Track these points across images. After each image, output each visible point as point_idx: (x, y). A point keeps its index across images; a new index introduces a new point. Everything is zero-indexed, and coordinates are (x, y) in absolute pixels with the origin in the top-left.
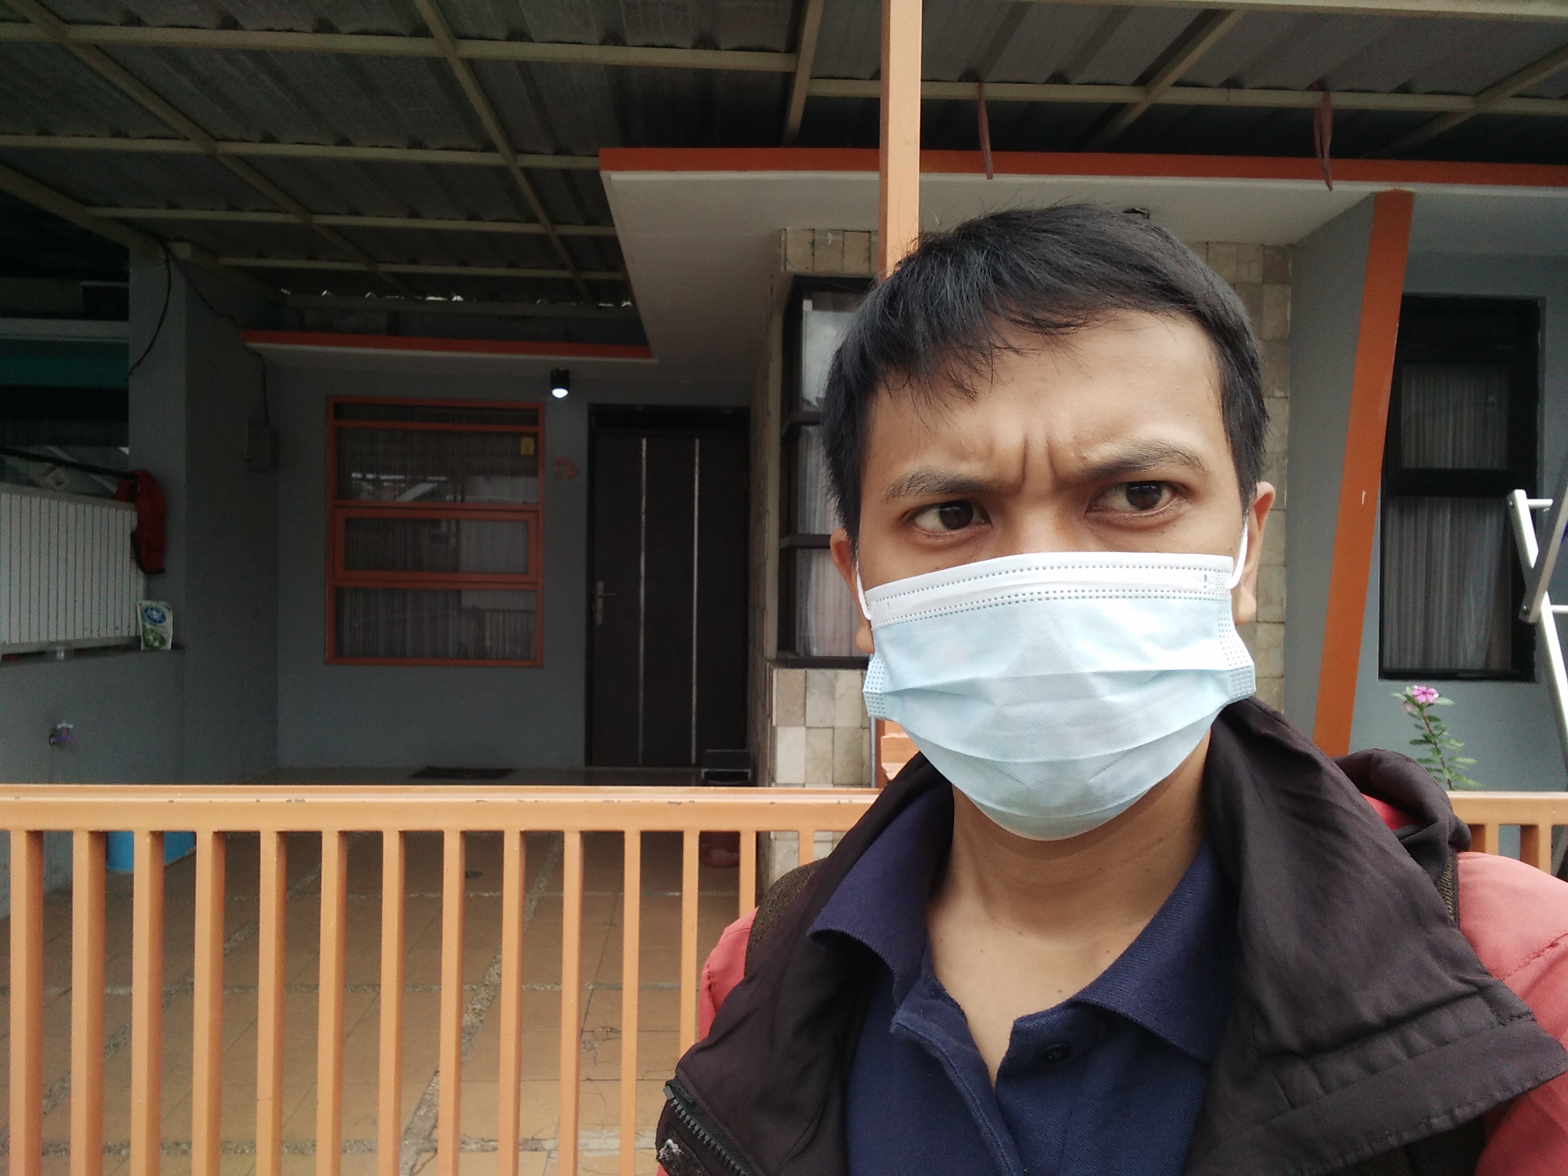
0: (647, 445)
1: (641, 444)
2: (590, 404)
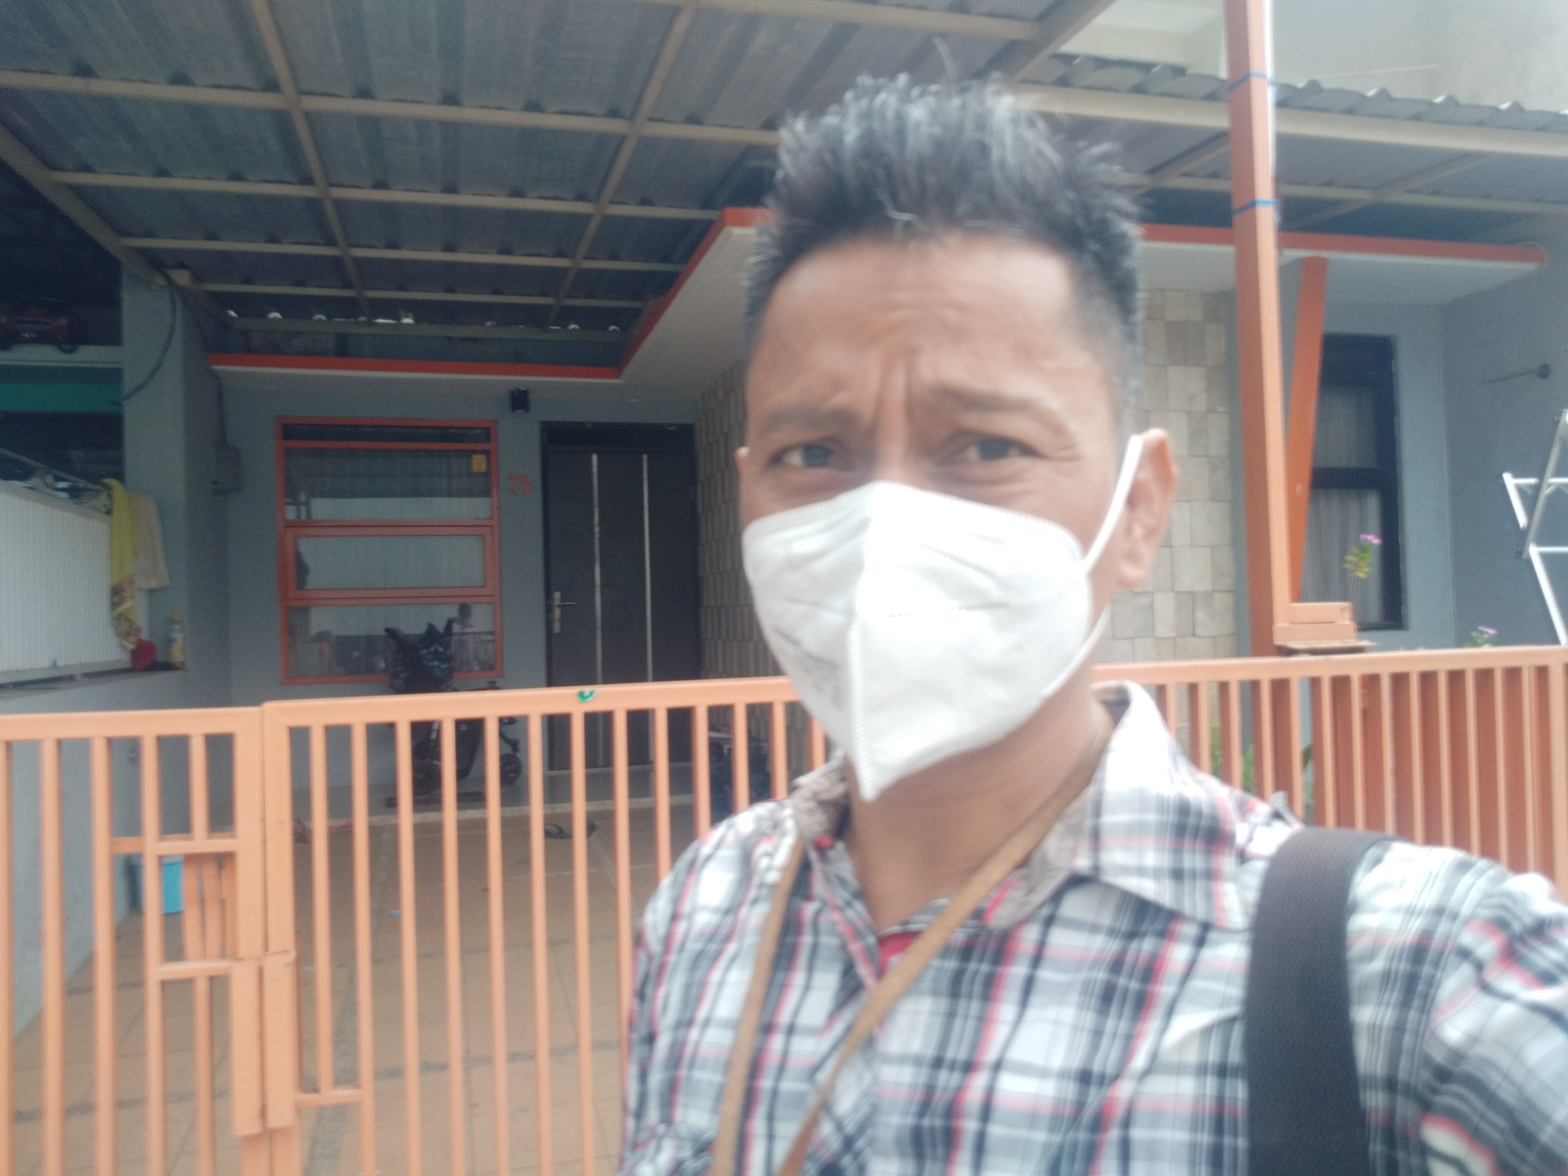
0: (599, 460)
1: (590, 459)
2: (542, 422)
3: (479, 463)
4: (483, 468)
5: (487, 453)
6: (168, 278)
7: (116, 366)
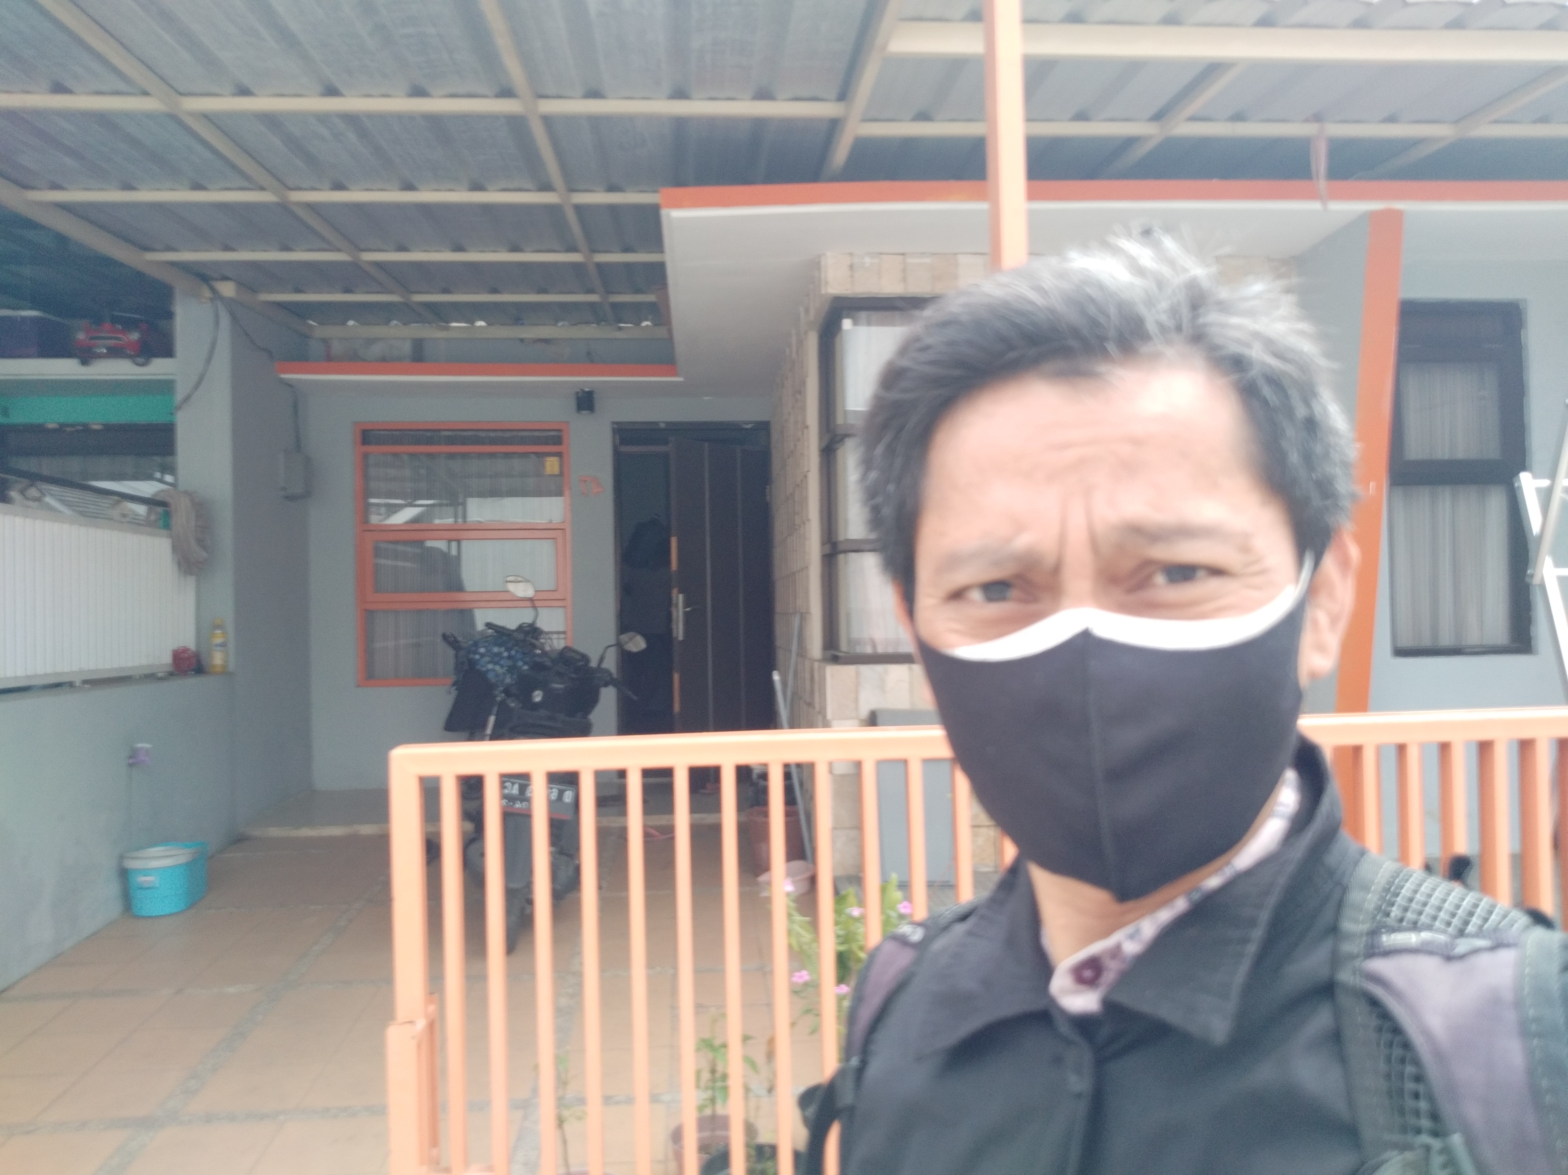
2: (614, 423)
3: (552, 465)
4: (556, 470)
5: (559, 455)
6: (213, 290)
7: (171, 377)
